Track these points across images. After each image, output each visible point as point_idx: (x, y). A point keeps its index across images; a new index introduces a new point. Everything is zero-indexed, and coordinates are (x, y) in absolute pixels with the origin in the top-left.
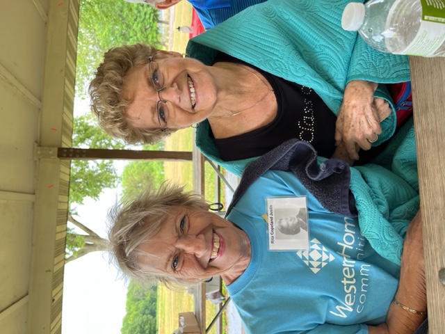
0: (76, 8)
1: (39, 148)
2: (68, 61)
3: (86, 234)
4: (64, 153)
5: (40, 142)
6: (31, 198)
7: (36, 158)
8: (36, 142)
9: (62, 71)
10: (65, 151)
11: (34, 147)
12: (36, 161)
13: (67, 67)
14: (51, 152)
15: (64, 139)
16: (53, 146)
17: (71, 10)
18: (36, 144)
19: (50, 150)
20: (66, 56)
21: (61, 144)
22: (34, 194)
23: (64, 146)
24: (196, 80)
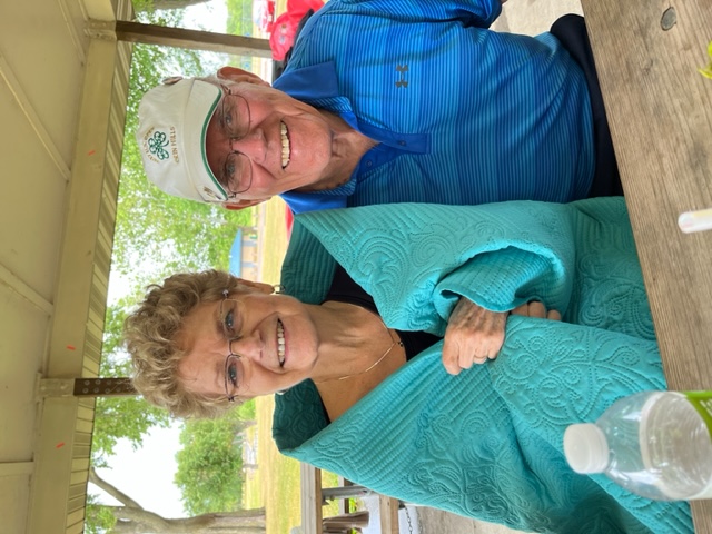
0: (116, 155)
1: (45, 380)
2: (100, 237)
3: (118, 503)
4: (86, 387)
5: (47, 369)
6: (26, 467)
7: (38, 399)
8: (40, 371)
9: (90, 253)
10: (87, 383)
11: (36, 380)
12: (38, 403)
13: (98, 246)
14: (63, 388)
15: (88, 362)
16: (66, 377)
17: (109, 160)
18: (40, 375)
19: (62, 384)
20: (98, 229)
21: (81, 373)
22: (32, 460)
23: (87, 375)
24: (289, 329)
